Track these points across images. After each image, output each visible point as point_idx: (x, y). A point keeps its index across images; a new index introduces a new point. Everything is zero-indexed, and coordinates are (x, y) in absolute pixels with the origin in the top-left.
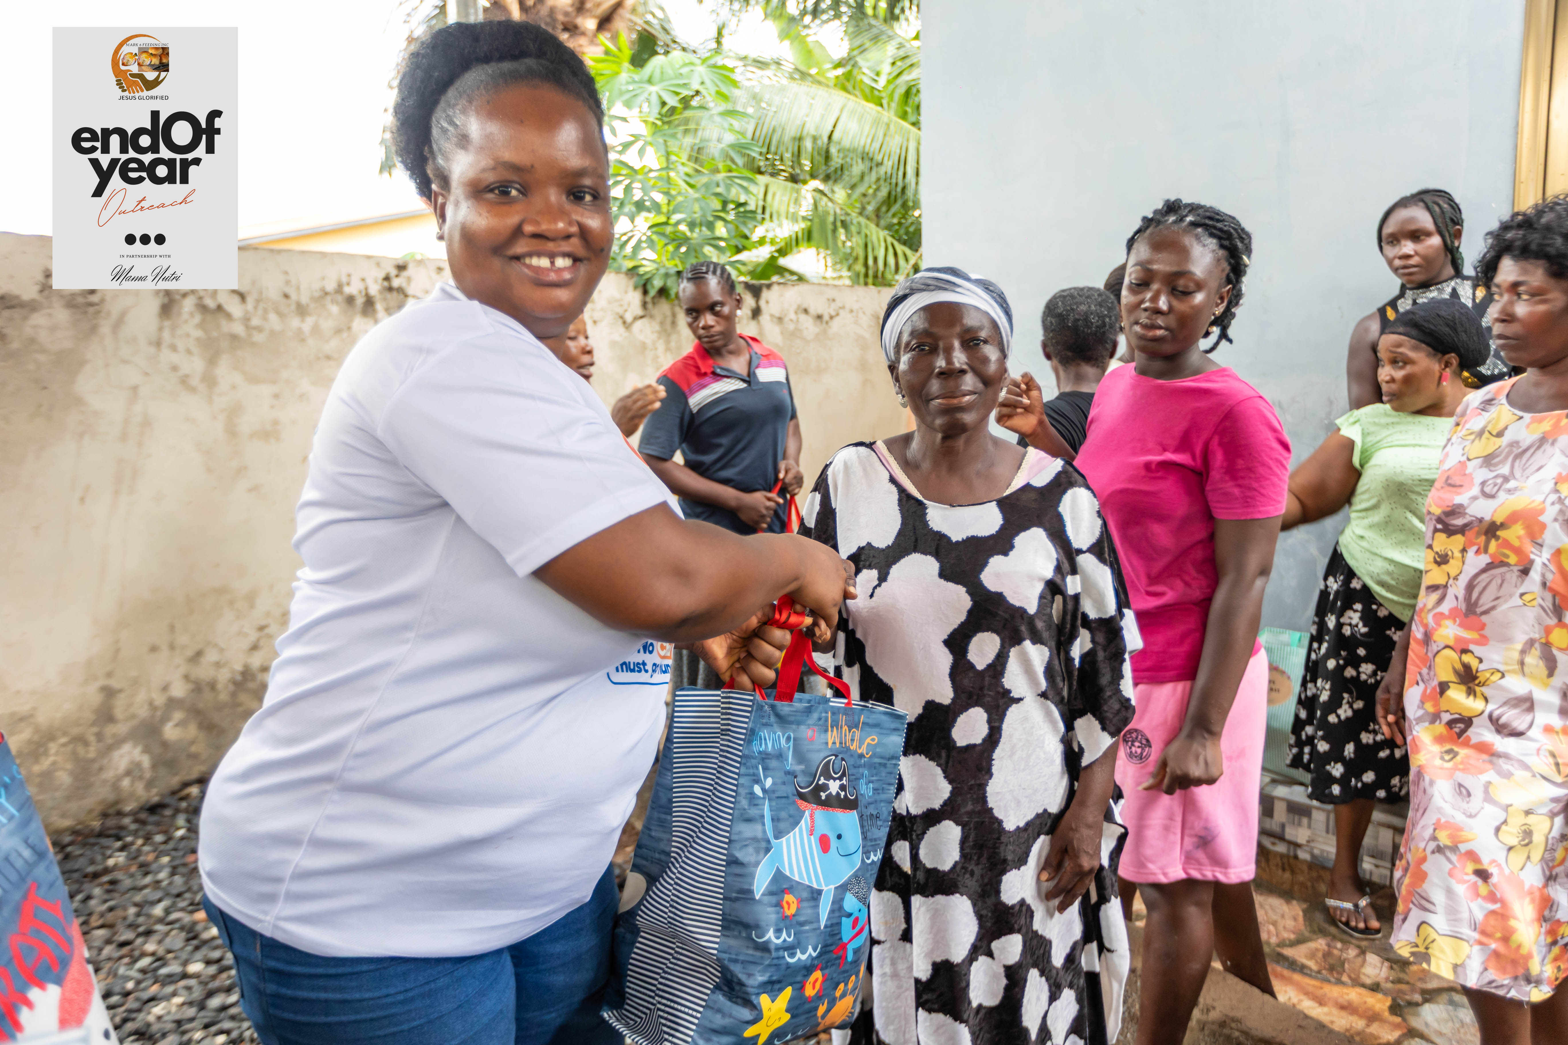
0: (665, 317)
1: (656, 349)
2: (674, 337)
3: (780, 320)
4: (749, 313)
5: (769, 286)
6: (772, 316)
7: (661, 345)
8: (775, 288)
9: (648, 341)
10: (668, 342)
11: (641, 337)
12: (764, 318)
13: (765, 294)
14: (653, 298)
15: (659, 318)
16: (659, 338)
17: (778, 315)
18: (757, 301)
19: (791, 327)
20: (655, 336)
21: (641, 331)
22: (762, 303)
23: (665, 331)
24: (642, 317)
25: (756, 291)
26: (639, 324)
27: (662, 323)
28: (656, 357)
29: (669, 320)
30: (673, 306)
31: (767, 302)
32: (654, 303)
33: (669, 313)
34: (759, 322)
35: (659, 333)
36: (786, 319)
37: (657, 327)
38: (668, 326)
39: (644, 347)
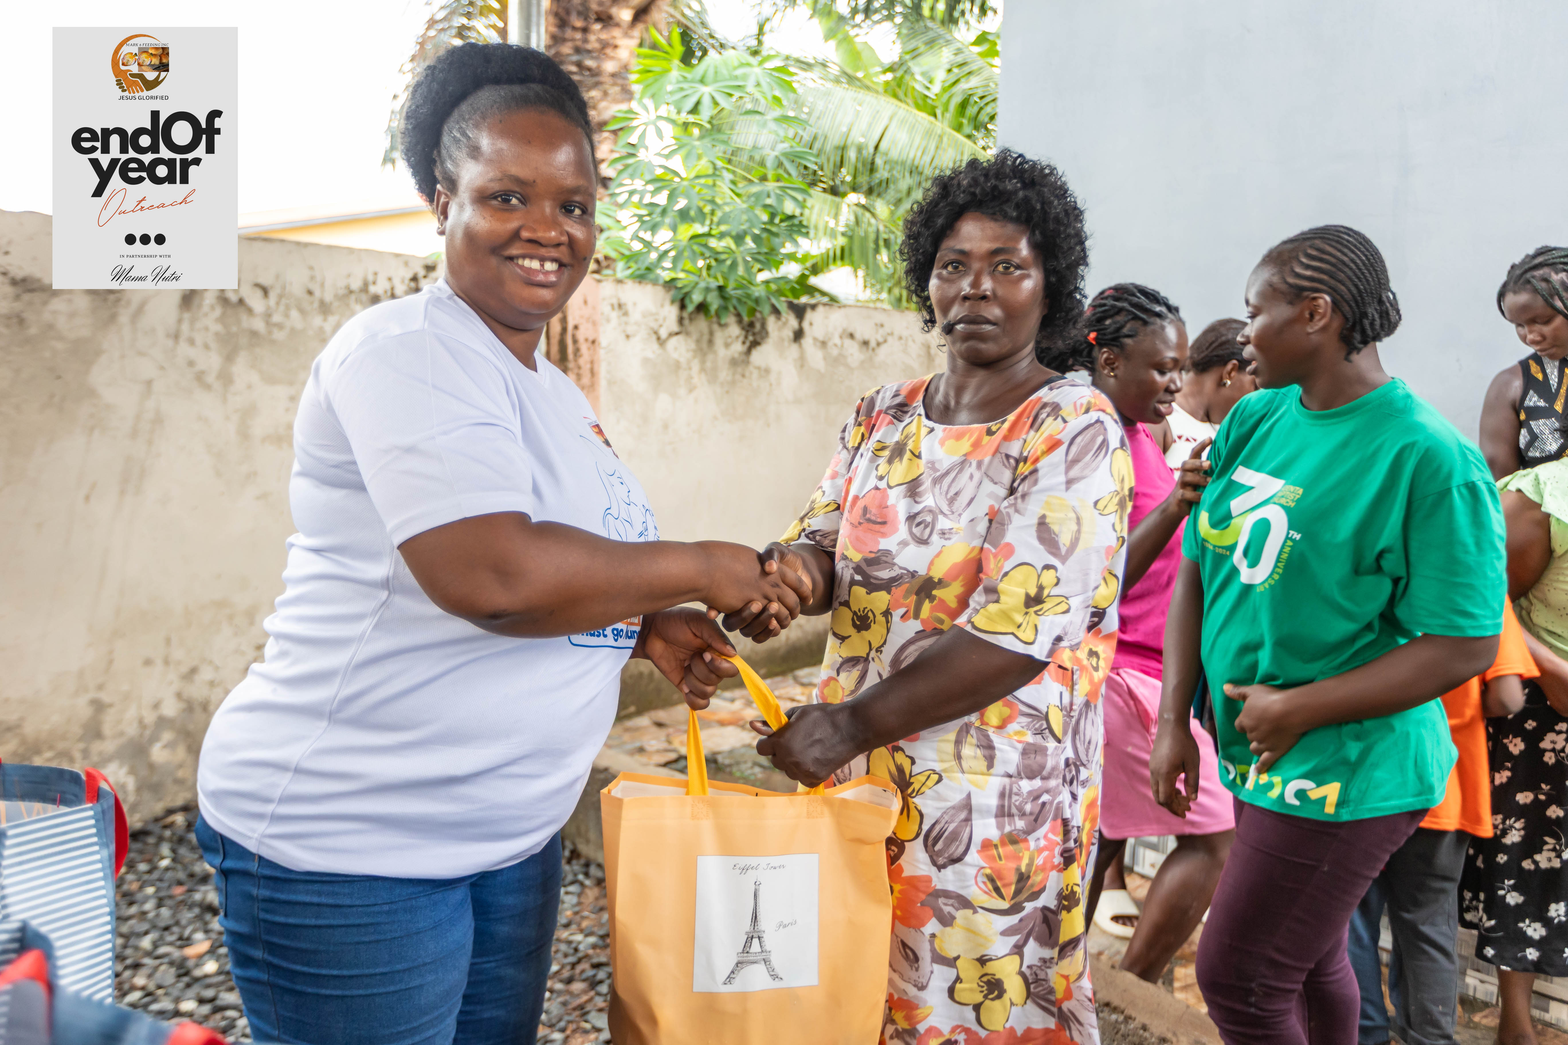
0: (702, 335)
1: (690, 369)
2: (710, 357)
3: (824, 344)
4: (791, 335)
5: (813, 307)
6: (815, 339)
7: (696, 365)
8: (820, 309)
9: (683, 360)
10: (703, 362)
11: (675, 355)
12: (807, 341)
13: (809, 315)
14: (691, 314)
15: (695, 336)
16: (694, 357)
17: (821, 338)
18: (800, 323)
19: (835, 352)
20: (690, 355)
21: (676, 349)
22: (805, 325)
23: (701, 349)
24: (677, 334)
25: (800, 312)
26: (674, 341)
27: (698, 341)
28: (690, 377)
29: (706, 337)
30: (711, 323)
31: (811, 324)
32: (691, 319)
33: (706, 330)
34: (800, 345)
35: (694, 351)
36: (830, 344)
37: (693, 346)
38: (704, 345)
39: (677, 365)
